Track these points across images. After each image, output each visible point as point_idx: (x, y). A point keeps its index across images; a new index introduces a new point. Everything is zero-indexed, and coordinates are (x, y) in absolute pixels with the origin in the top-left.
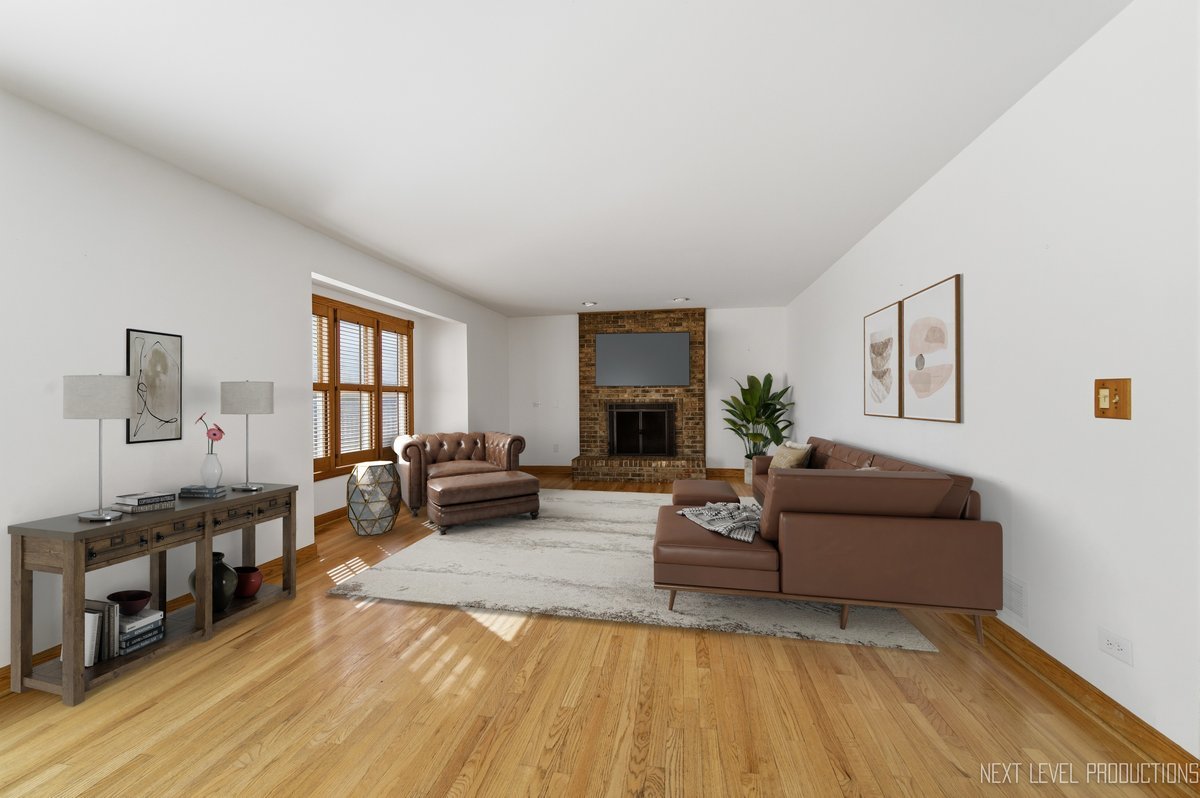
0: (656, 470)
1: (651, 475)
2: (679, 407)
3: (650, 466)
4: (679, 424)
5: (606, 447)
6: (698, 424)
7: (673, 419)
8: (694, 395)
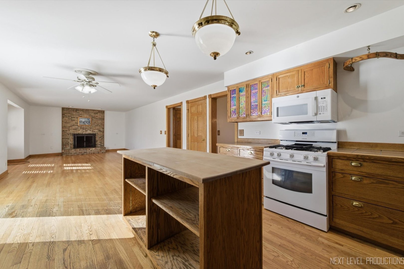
0: (91, 151)
1: (90, 152)
2: (97, 135)
3: (89, 150)
4: (97, 139)
5: (72, 146)
6: (102, 139)
7: (95, 138)
8: (101, 132)
